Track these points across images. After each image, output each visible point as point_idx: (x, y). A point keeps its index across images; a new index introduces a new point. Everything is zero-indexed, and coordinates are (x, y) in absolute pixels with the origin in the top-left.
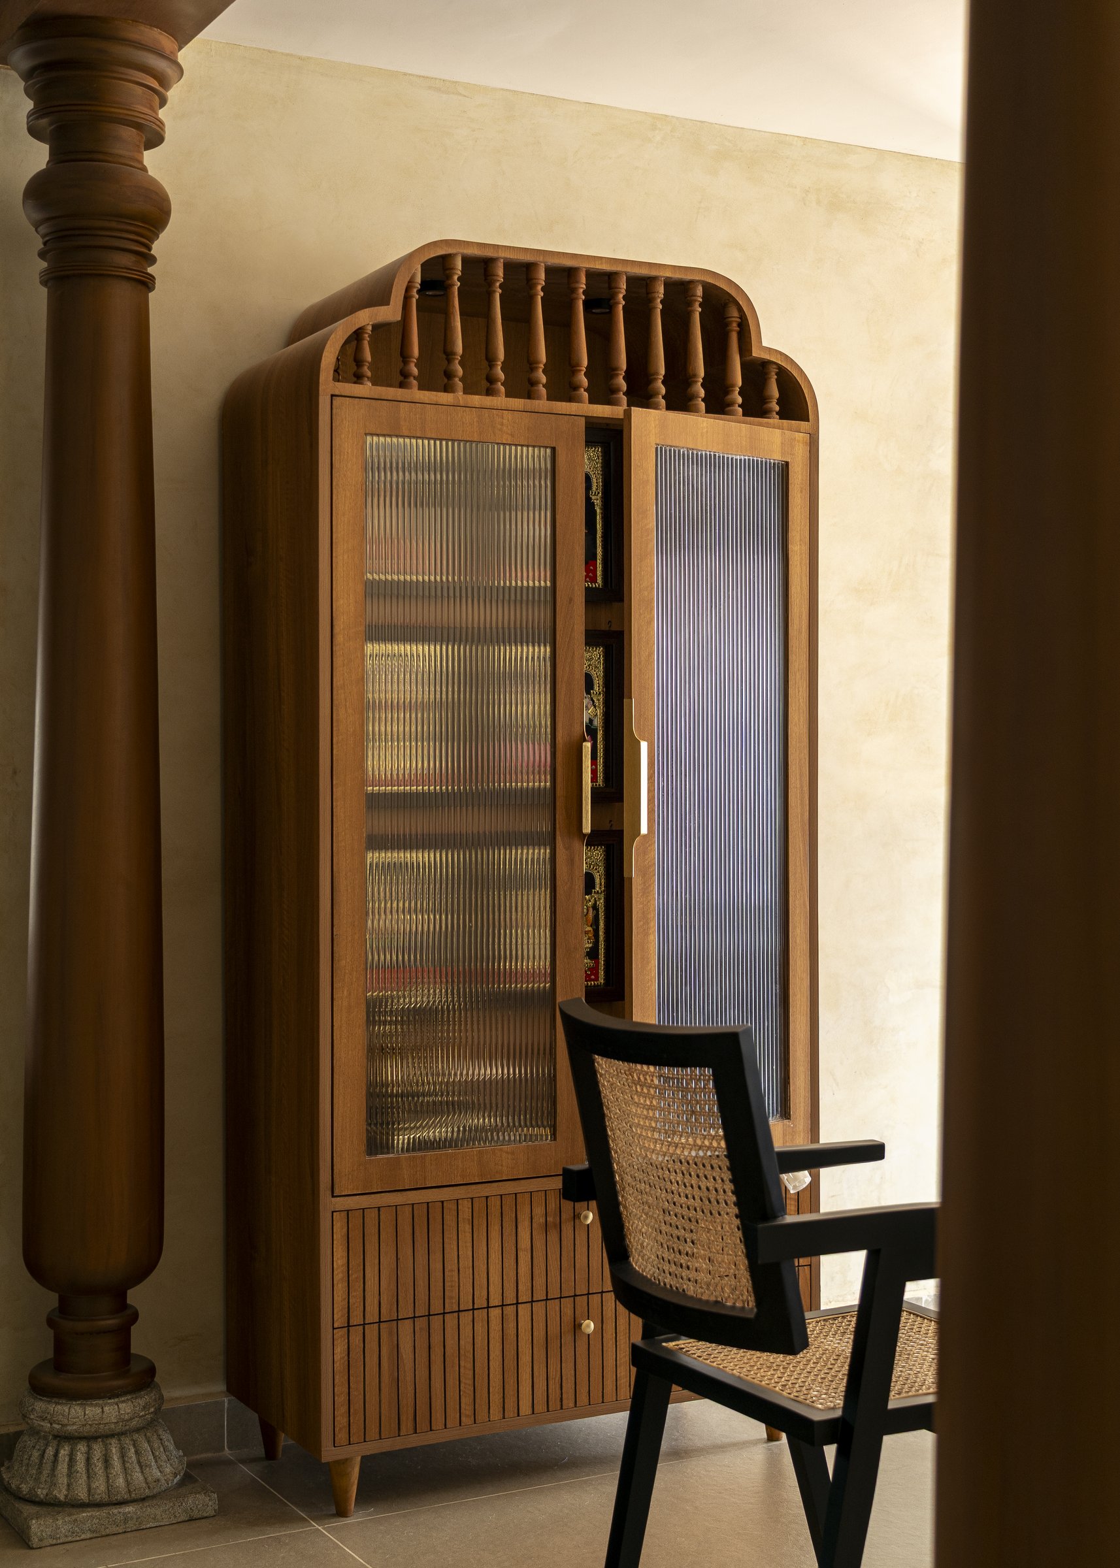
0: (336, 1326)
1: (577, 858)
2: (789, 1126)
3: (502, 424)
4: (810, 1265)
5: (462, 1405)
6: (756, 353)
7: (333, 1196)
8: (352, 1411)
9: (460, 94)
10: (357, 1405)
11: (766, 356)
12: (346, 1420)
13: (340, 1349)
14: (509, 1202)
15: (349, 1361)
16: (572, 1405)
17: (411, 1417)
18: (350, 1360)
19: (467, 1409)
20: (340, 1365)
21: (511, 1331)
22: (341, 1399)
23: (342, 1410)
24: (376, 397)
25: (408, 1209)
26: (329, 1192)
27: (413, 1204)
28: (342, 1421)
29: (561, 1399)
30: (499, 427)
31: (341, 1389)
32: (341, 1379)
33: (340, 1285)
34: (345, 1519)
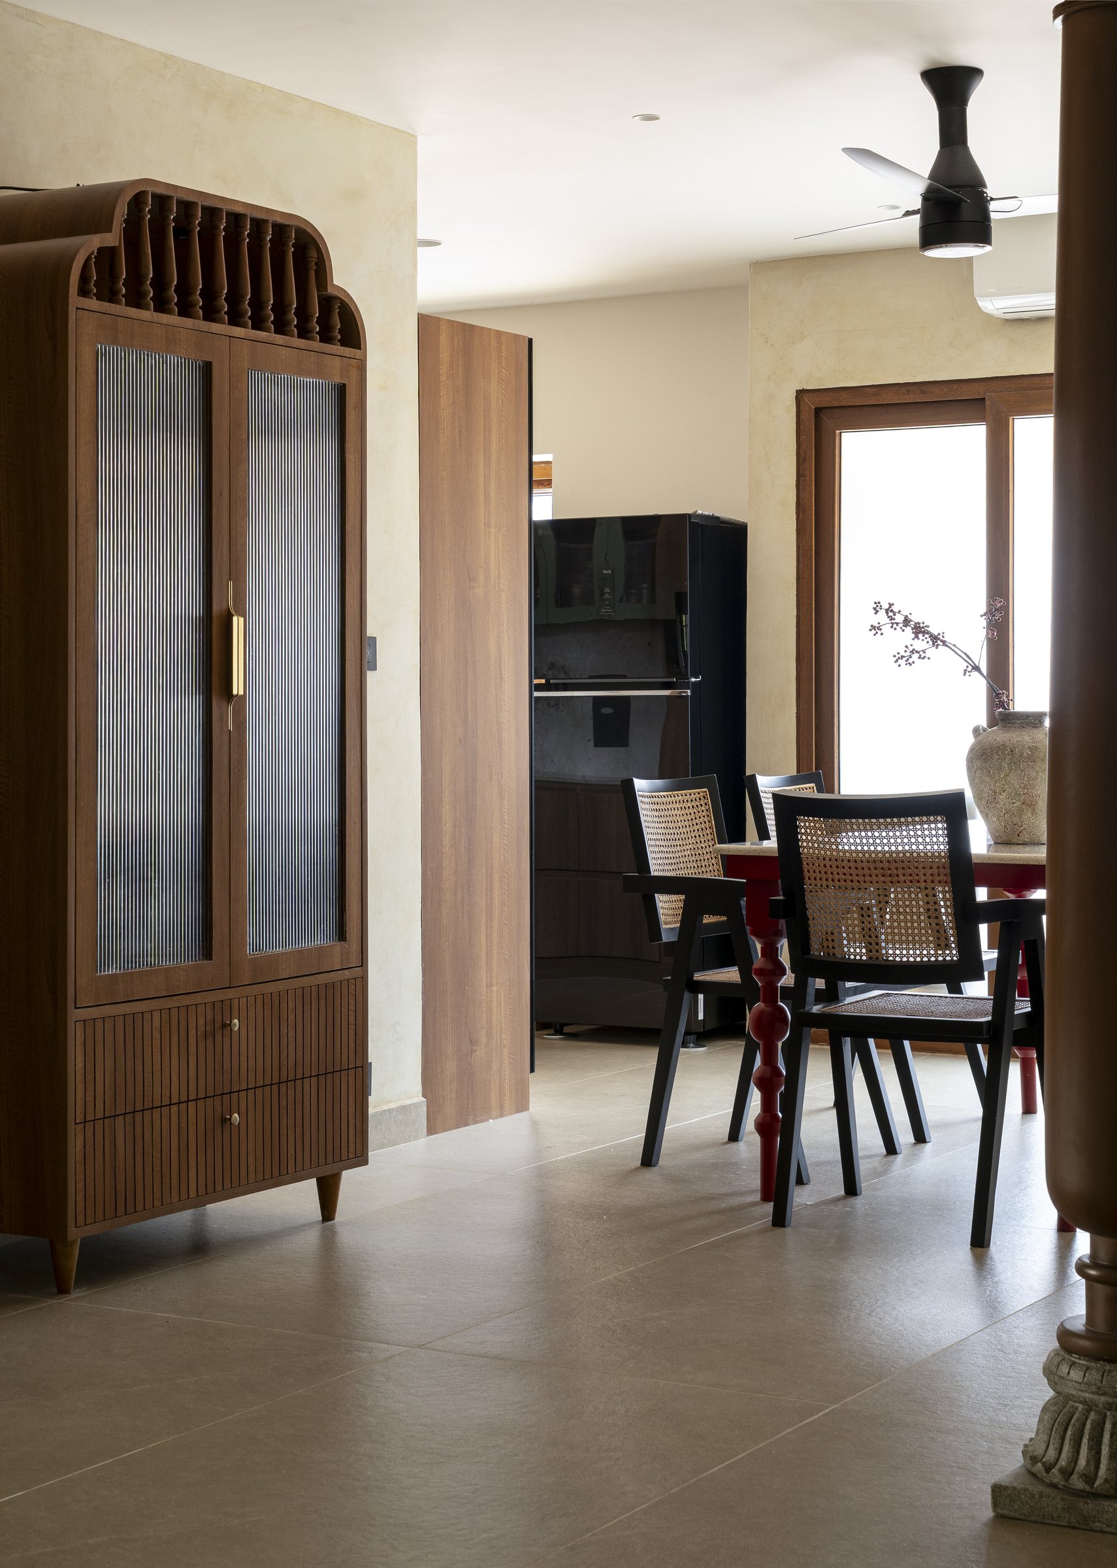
0: (77, 1122)
1: (225, 717)
2: (346, 947)
3: (180, 340)
4: (362, 1067)
5: (155, 1190)
6: (330, 291)
7: (76, 1008)
8: (87, 1195)
9: (37, 23)
10: (90, 1191)
11: (336, 293)
12: (83, 1204)
13: (80, 1142)
14: (183, 1011)
15: (85, 1153)
16: (221, 1189)
17: (123, 1201)
18: (86, 1151)
19: (157, 1195)
20: (79, 1157)
21: (184, 1125)
22: (80, 1186)
23: (81, 1195)
24: (104, 312)
25: (121, 1019)
26: (73, 1004)
27: (125, 1015)
28: (81, 1204)
29: (214, 1183)
30: (178, 342)
31: (80, 1177)
32: (80, 1168)
33: (80, 1086)
34: (67, 1295)
